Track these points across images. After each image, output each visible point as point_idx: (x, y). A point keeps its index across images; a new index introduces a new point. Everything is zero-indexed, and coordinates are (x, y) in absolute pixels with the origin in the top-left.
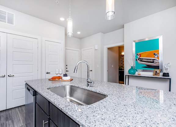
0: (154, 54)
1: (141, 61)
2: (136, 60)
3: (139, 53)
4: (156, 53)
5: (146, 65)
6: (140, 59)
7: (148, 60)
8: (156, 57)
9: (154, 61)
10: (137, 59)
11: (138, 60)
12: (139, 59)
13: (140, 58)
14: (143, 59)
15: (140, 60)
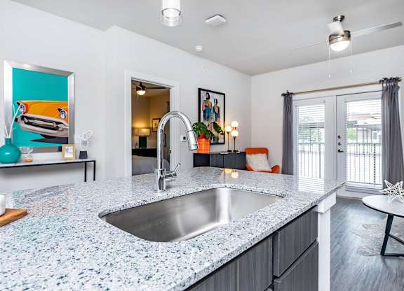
0: (59, 110)
1: (28, 123)
2: (16, 120)
3: (24, 101)
4: (62, 108)
5: (42, 135)
6: (28, 118)
7: (46, 123)
8: (63, 116)
9: (59, 125)
10: (19, 117)
11: (19, 120)
12: (23, 118)
13: (26, 115)
14: (33, 119)
15: (26, 121)
